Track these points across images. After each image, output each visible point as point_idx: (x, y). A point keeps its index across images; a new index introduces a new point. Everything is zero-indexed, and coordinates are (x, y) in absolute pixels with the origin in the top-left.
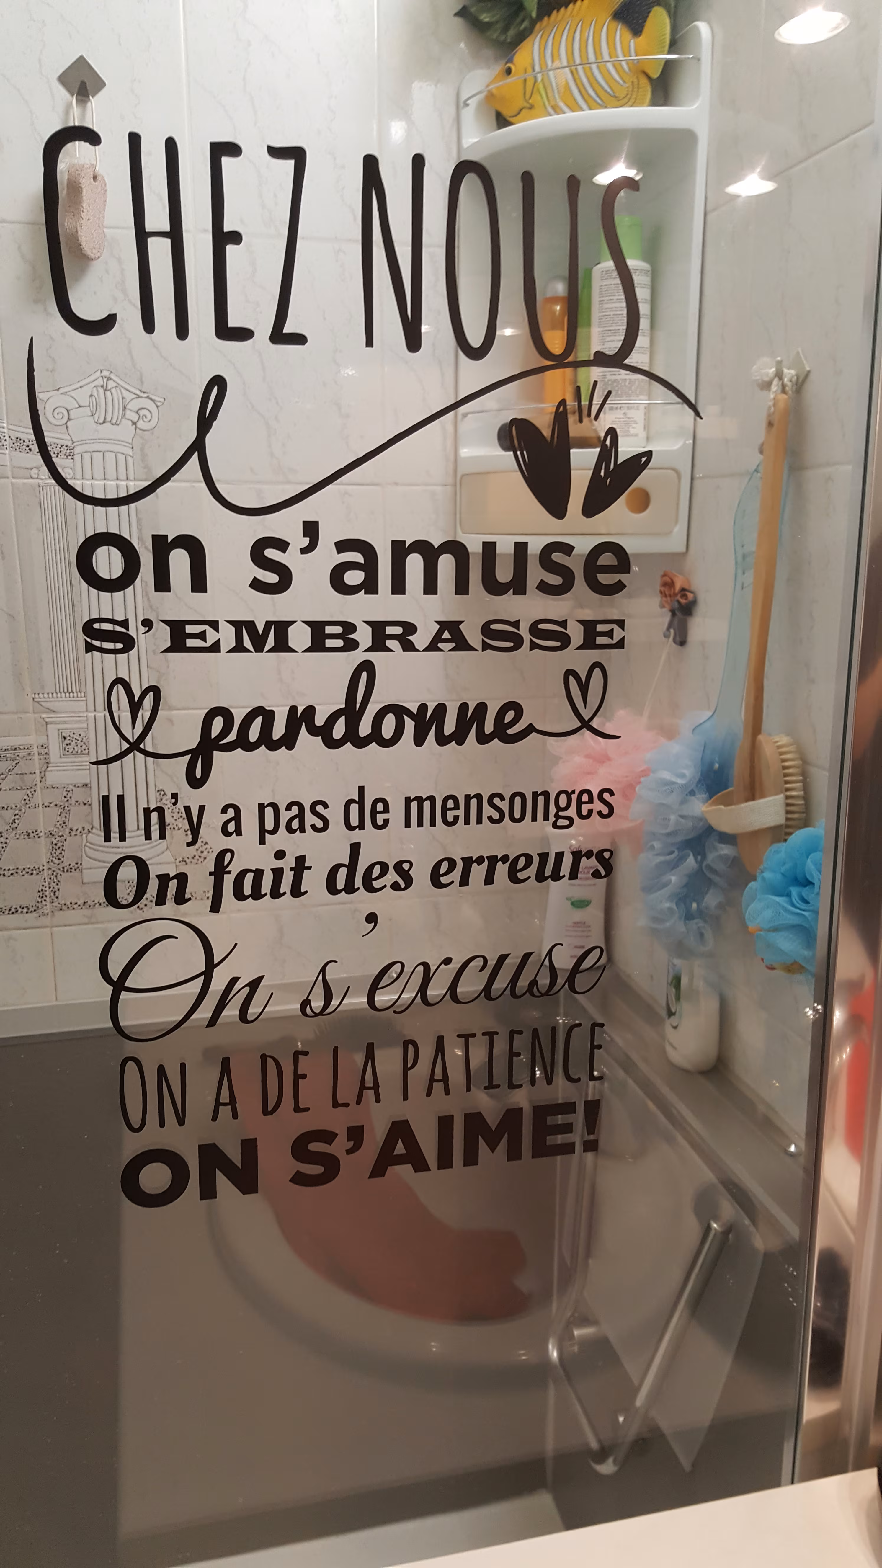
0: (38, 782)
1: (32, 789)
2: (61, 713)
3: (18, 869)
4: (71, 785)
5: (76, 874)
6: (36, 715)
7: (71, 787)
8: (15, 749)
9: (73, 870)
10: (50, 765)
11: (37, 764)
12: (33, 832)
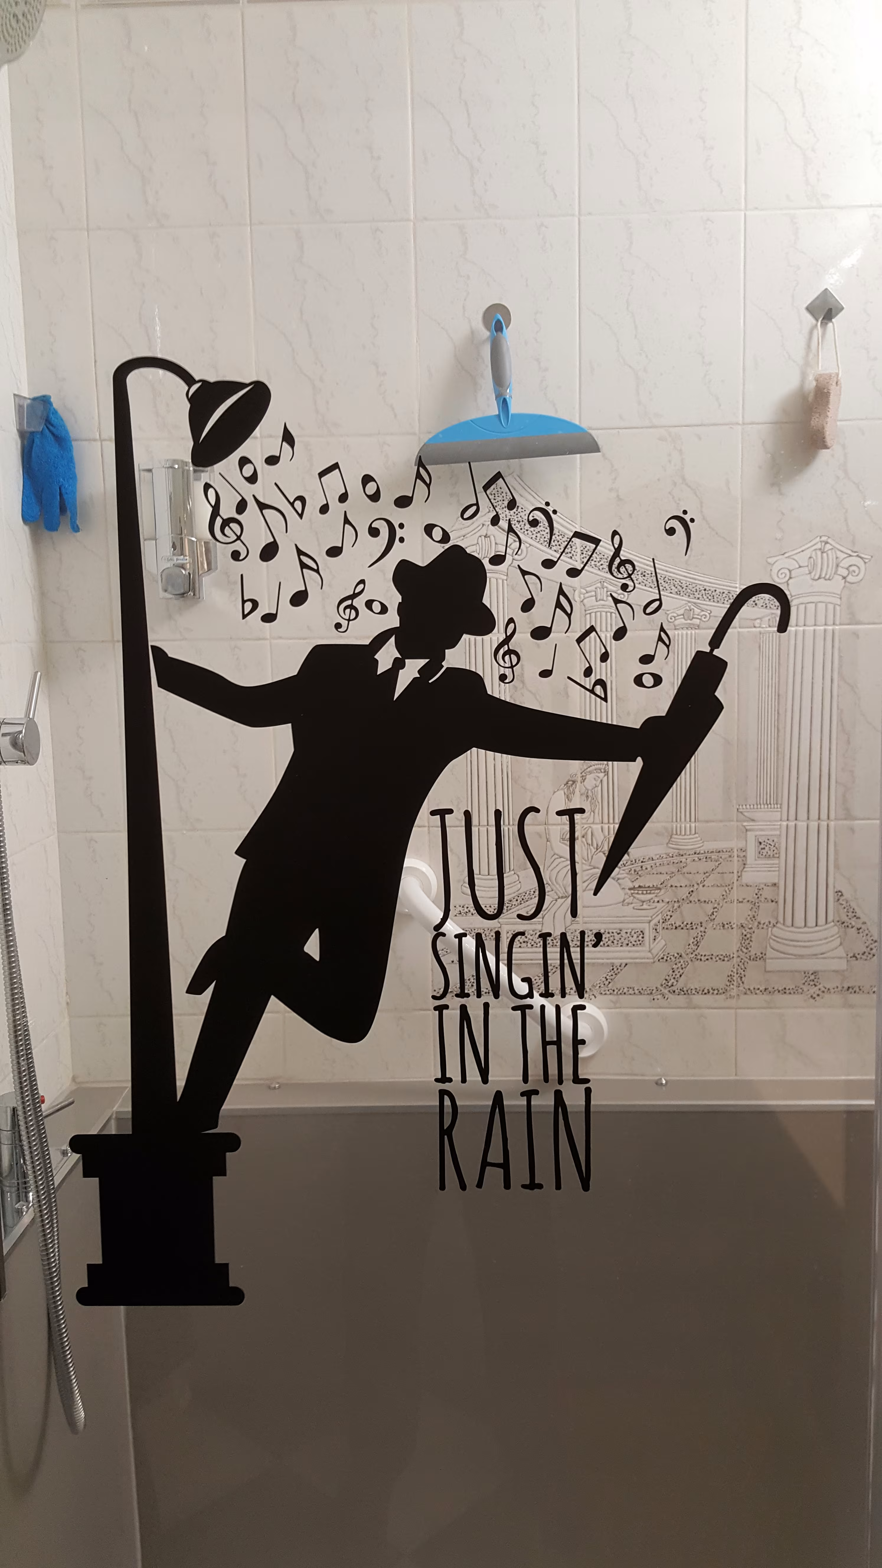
0: (735, 881)
1: (730, 887)
2: (759, 821)
3: (712, 955)
4: (763, 883)
5: (760, 963)
6: (739, 824)
7: (763, 886)
8: (719, 852)
9: (758, 959)
10: (746, 866)
11: (735, 865)
12: (727, 924)
